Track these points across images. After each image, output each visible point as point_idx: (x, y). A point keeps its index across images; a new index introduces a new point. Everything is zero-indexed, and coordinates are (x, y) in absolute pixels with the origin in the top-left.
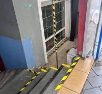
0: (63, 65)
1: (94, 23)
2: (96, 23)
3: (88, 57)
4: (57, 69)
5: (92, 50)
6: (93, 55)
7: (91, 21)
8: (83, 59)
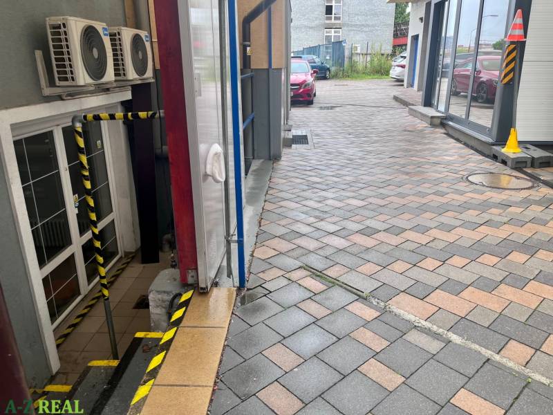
0: (139, 335)
1: (217, 181)
2: (219, 178)
3: (215, 284)
4: (115, 363)
5: (225, 263)
6: (230, 274)
7: (206, 175)
8: (203, 292)
